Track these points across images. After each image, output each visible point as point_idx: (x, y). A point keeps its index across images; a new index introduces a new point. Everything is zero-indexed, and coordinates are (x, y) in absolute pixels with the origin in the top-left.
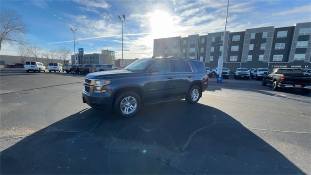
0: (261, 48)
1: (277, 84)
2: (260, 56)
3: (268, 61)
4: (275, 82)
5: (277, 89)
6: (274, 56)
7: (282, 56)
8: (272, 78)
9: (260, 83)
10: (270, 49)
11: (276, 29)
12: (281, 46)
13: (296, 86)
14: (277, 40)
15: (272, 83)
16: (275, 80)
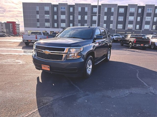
0: (111, 19)
1: (132, 44)
2: (111, 25)
3: (115, 29)
4: (131, 43)
5: (132, 48)
6: (118, 25)
7: (122, 25)
8: (128, 41)
9: (119, 44)
10: (116, 20)
11: (118, 6)
12: (121, 19)
13: (141, 45)
14: (119, 14)
15: (128, 44)
16: (131, 42)
